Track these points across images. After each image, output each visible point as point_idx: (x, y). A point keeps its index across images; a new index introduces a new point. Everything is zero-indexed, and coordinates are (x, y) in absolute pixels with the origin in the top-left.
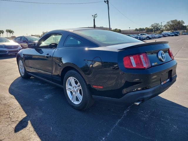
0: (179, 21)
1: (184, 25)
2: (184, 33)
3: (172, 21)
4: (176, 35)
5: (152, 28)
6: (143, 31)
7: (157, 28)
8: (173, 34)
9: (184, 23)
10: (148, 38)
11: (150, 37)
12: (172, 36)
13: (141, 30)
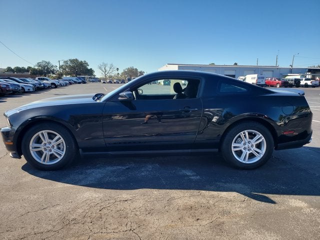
0: (82, 61)
1: (89, 68)
2: (91, 80)
3: (72, 61)
4: (84, 83)
5: (40, 68)
6: (26, 73)
7: (48, 68)
8: (80, 81)
9: (88, 65)
10: (53, 86)
11: (57, 84)
12: (79, 83)
13: (19, 70)
